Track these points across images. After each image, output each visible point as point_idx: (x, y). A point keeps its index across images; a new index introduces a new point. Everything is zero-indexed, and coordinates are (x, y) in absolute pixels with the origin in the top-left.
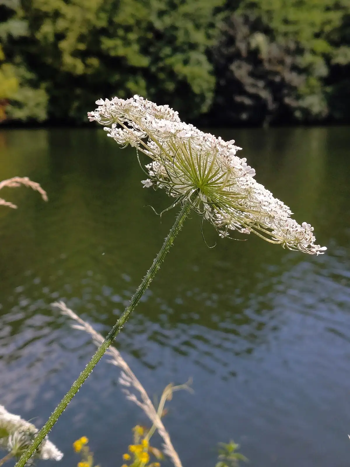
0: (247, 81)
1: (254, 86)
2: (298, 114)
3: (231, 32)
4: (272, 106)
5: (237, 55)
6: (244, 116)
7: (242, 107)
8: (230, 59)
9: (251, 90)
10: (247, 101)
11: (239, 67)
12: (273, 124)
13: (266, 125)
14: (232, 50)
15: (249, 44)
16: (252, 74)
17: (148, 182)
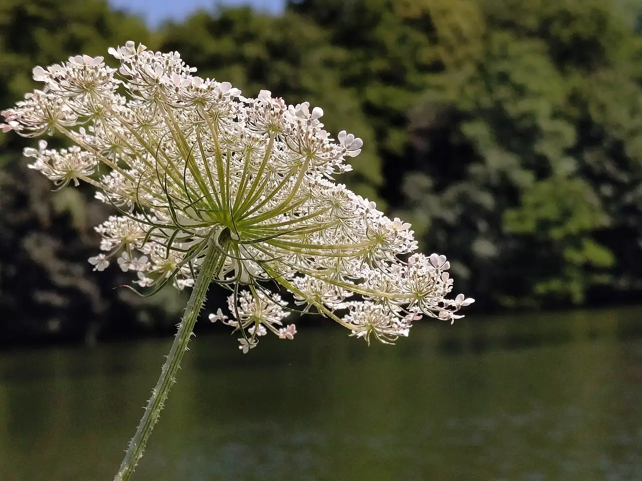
0: (54, 266)
1: (65, 273)
2: (144, 317)
3: (21, 187)
4: (99, 306)
5: (34, 225)
6: (54, 325)
7: (48, 311)
8: (22, 230)
9: (62, 281)
10: (57, 300)
11: (39, 244)
12: (103, 337)
13: (91, 339)
14: (24, 216)
15: (51, 206)
16: (60, 255)
17: (102, 260)
